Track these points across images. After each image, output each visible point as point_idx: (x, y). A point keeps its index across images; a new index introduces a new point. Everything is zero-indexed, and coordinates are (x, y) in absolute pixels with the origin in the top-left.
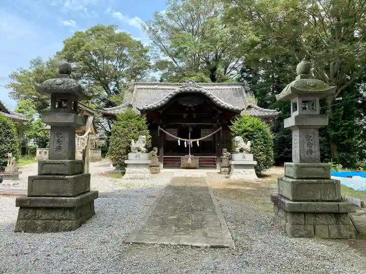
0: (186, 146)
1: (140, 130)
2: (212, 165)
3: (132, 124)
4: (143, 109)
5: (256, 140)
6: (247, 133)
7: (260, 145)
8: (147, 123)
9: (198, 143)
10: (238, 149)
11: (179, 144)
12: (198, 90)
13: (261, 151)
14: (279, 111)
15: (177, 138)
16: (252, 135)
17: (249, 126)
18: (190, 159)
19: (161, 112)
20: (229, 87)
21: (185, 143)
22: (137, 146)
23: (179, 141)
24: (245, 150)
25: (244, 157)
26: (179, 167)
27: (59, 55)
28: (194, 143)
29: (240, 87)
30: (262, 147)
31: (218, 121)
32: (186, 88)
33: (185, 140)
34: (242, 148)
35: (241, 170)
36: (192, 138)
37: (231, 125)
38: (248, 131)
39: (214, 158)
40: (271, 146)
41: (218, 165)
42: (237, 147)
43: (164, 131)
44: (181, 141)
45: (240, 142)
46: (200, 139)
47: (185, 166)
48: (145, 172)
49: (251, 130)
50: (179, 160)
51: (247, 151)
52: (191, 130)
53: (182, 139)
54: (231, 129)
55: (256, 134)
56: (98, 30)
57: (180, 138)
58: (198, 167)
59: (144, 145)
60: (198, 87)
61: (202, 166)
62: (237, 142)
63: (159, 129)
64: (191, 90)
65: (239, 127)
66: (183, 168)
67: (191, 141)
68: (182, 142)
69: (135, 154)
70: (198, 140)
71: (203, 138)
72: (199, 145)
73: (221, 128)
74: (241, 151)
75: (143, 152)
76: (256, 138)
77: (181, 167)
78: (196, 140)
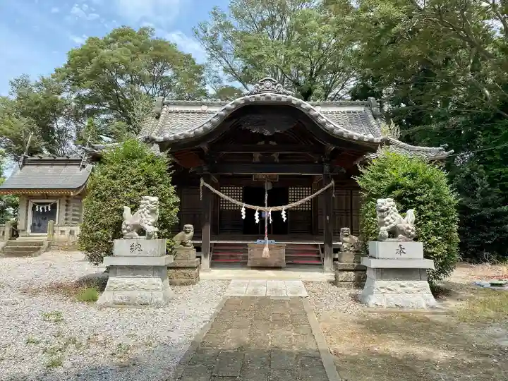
0: (257, 221)
1: (149, 183)
2: (312, 260)
3: (134, 171)
4: (166, 141)
5: (422, 207)
6: (402, 190)
7: (433, 220)
8: (169, 170)
9: (283, 214)
10: (384, 231)
11: (244, 217)
12: (283, 100)
13: (436, 233)
14: (447, 150)
15: (239, 203)
16: (412, 197)
17: (404, 176)
18: (266, 249)
19: (205, 147)
20: (342, 109)
21: (257, 215)
22: (137, 222)
23: (243, 210)
24: (403, 232)
25: (402, 250)
26: (243, 264)
27: (60, 72)
28: (276, 215)
29: (362, 109)
30: (437, 225)
31: (326, 167)
32: (258, 95)
33: (258, 208)
34: (395, 227)
35: (394, 284)
36: (270, 205)
37: (359, 174)
38: (401, 187)
39: (317, 246)
40: (453, 221)
41: (328, 262)
42: (383, 224)
43: (211, 188)
44: (247, 210)
45: (388, 210)
46: (289, 206)
47: (258, 264)
48: (154, 287)
49: (409, 183)
50: (244, 249)
51: (408, 235)
52: (268, 186)
53: (249, 206)
54: (360, 183)
55: (421, 195)
56: (123, 35)
57: (244, 205)
58: (284, 264)
59: (153, 219)
60: (284, 93)
61: (292, 262)
62: (382, 211)
63: (201, 185)
64: (269, 98)
65: (379, 179)
66: (253, 268)
67: (268, 211)
68: (250, 213)
69: (131, 242)
70: (284, 208)
71: (293, 204)
72: (285, 219)
73: (333, 182)
74: (393, 233)
75: (150, 237)
76: (423, 203)
77: (249, 265)
78: (279, 208)
